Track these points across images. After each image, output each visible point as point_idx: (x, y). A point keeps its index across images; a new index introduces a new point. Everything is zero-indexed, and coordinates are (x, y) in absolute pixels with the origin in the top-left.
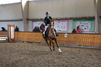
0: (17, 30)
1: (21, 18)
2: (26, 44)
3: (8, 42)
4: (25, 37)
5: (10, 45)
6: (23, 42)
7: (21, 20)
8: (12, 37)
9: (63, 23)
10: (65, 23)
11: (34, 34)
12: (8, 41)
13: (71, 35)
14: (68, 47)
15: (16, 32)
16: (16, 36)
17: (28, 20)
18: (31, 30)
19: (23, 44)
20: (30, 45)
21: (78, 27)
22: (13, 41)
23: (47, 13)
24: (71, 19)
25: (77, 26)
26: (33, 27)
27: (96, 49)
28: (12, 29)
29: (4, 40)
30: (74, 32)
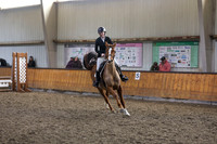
0: (32, 64)
1: (42, 38)
2: (51, 95)
3: (14, 90)
4: (49, 79)
5: (17, 97)
6: (46, 90)
7: (42, 43)
8: (23, 79)
9: (132, 49)
10: (135, 50)
11: (69, 73)
12: (14, 87)
13: (149, 75)
14: (143, 101)
15: (31, 70)
16: (31, 78)
17: (56, 42)
18: (62, 64)
19: (46, 94)
20: (61, 96)
21: (163, 59)
22: (25, 88)
23: (101, 30)
24: (148, 40)
25: (161, 55)
26: (66, 59)
27: (201, 106)
28: (23, 62)
29: (4, 85)
30: (155, 68)
